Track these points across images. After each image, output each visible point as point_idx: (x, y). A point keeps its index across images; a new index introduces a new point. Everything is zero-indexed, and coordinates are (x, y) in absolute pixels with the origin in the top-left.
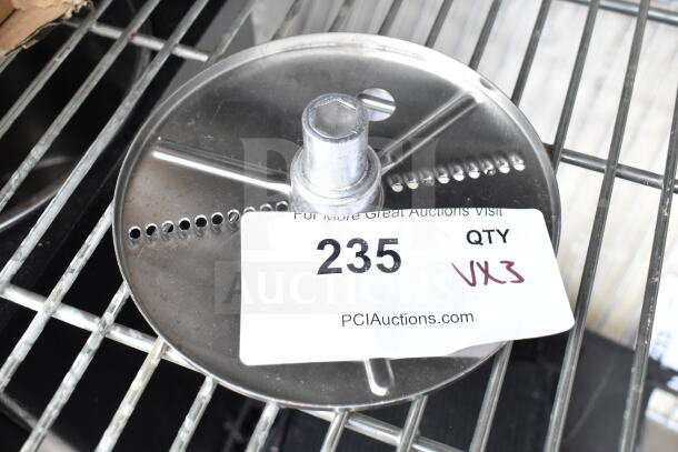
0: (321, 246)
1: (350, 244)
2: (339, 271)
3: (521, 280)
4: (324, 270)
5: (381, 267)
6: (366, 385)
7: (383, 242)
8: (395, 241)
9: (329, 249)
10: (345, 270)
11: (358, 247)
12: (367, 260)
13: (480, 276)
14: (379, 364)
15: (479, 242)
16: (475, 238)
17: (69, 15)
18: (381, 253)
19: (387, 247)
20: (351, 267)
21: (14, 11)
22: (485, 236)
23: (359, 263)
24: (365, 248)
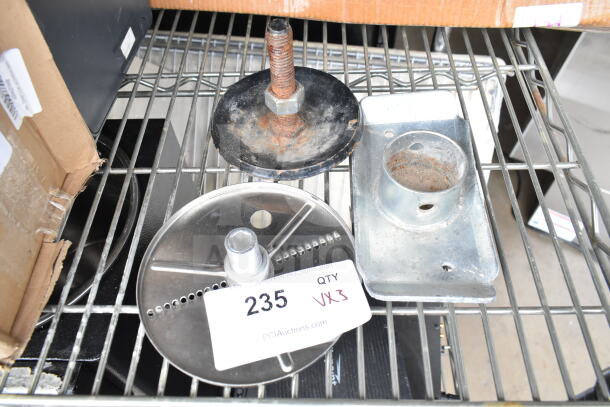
0: (247, 301)
1: (261, 297)
2: (257, 312)
3: (346, 298)
4: (250, 313)
5: (278, 306)
6: (280, 368)
7: (277, 293)
8: (282, 291)
9: (251, 302)
10: (261, 311)
11: (265, 298)
12: (271, 304)
13: (327, 300)
14: (285, 356)
15: (324, 283)
16: (322, 281)
17: (98, 169)
18: (277, 298)
19: (279, 295)
20: (263, 309)
21: (68, 174)
22: (326, 279)
23: (267, 306)
24: (268, 298)
